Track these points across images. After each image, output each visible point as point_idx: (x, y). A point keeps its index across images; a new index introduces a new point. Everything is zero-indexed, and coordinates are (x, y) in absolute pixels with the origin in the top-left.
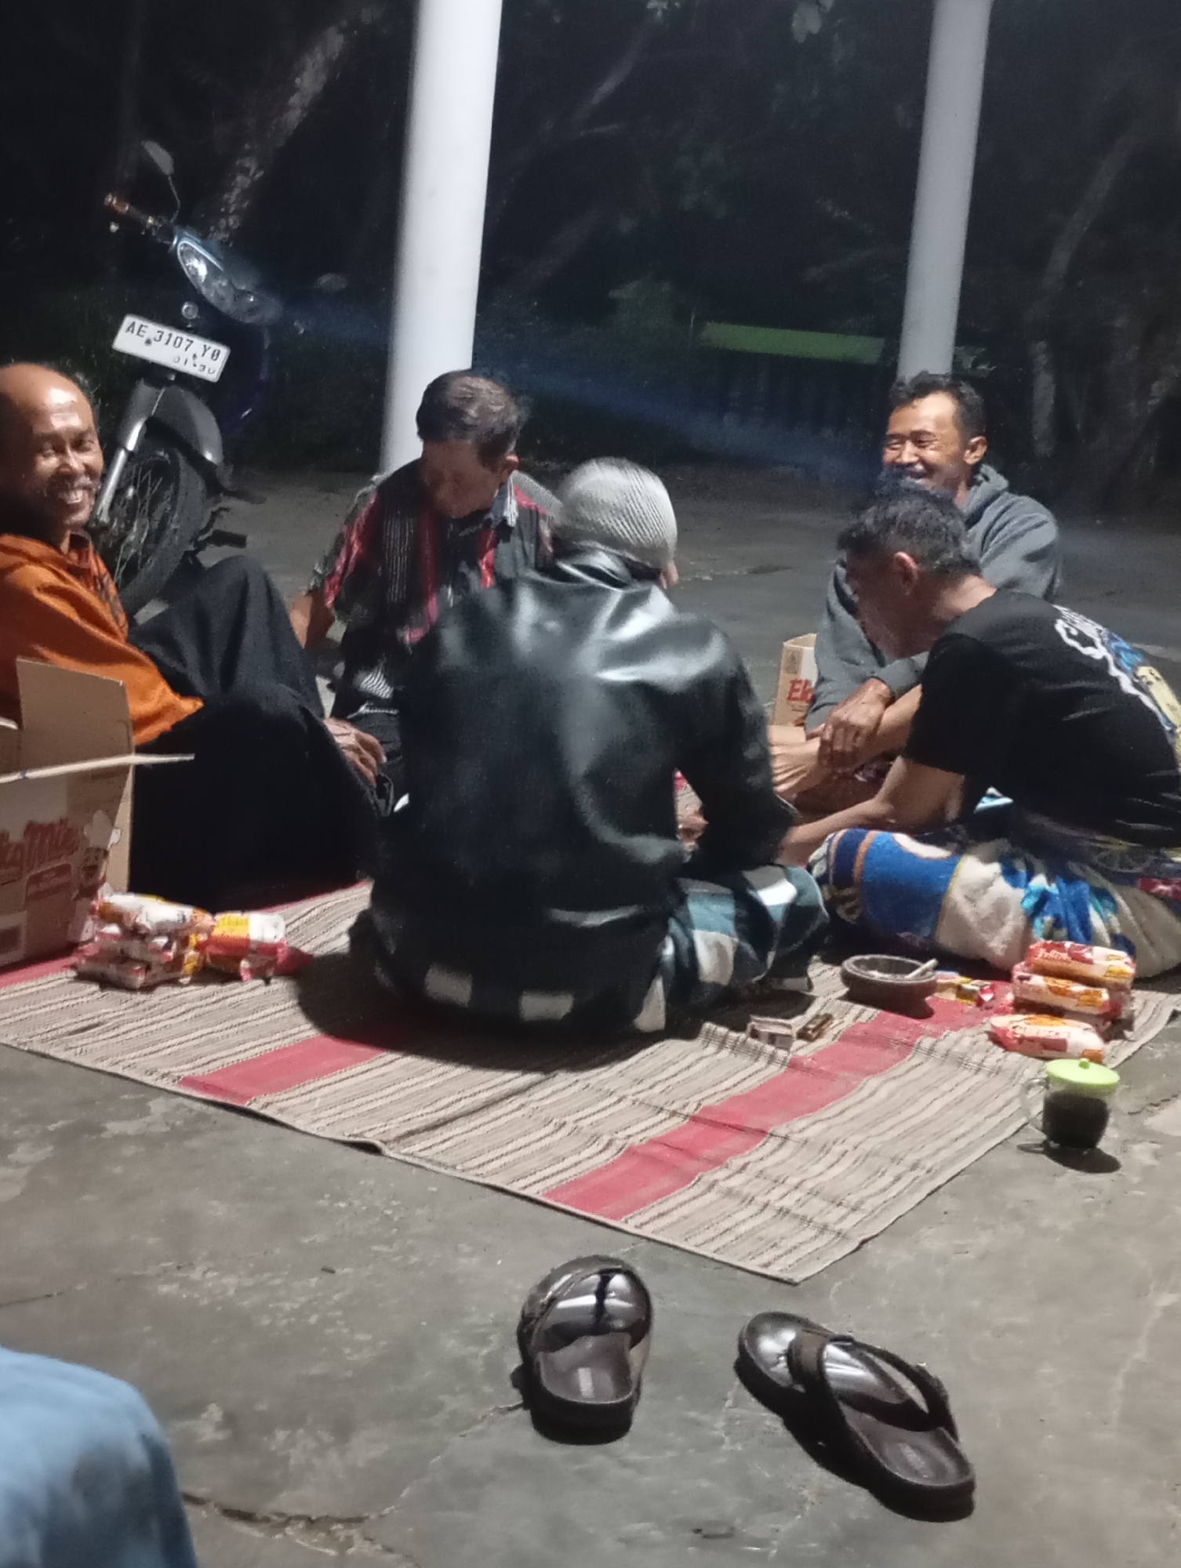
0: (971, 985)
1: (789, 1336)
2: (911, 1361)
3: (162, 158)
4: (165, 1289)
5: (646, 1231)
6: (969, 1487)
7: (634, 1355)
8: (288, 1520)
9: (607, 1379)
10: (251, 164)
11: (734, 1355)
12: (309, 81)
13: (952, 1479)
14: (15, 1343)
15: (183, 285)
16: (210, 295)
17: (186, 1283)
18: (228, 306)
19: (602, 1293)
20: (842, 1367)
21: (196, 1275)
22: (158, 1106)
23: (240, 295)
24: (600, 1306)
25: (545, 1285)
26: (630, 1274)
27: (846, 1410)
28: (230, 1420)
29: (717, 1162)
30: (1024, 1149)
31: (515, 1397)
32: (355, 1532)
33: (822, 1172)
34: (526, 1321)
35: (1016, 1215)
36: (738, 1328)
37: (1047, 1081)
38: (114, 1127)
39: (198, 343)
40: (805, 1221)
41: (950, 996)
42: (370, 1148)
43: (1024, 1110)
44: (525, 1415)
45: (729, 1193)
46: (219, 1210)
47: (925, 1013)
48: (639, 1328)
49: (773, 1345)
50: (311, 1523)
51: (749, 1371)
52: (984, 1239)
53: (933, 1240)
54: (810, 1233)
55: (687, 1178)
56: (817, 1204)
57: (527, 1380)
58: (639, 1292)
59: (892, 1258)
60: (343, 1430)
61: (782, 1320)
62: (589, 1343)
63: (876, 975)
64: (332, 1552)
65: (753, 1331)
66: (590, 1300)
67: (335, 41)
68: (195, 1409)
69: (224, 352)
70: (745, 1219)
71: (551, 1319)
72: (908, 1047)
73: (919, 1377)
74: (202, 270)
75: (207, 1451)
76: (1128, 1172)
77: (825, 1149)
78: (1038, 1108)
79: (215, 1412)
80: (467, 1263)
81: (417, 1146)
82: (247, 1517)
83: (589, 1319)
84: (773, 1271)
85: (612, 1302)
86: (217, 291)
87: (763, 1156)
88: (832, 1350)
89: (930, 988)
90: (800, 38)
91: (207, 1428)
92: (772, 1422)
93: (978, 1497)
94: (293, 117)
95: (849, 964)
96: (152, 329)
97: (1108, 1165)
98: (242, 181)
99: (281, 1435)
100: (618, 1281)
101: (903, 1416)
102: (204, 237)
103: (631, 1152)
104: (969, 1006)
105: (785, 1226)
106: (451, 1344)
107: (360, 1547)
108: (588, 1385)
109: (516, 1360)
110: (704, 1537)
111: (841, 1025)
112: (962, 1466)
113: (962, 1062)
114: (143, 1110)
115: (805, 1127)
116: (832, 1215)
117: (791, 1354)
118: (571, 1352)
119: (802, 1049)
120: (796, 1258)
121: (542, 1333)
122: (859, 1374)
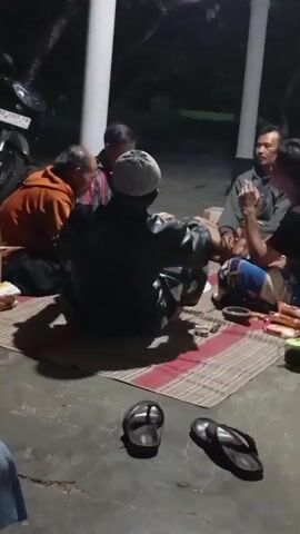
0: (263, 316)
1: (206, 425)
2: (244, 432)
3: (9, 59)
4: (14, 412)
5: (163, 393)
6: (262, 471)
7: (158, 431)
8: (52, 483)
9: (150, 438)
10: (38, 61)
11: (190, 431)
12: (55, 34)
13: (256, 468)
15: (17, 100)
16: (25, 102)
17: (20, 410)
18: (30, 105)
19: (148, 412)
20: (222, 434)
21: (23, 407)
23: (34, 102)
24: (148, 416)
25: (131, 409)
26: (157, 406)
27: (225, 449)
28: (34, 452)
29: (184, 371)
30: (279, 366)
31: (122, 444)
32: (72, 486)
33: (218, 374)
34: (125, 423)
35: (276, 386)
36: (192, 422)
37: (287, 345)
39: (22, 117)
40: (212, 389)
41: (256, 319)
43: (279, 354)
44: (125, 450)
45: (188, 381)
46: (30, 387)
47: (248, 325)
48: (160, 422)
49: (201, 428)
50: (59, 483)
51: (194, 435)
52: (266, 394)
53: (251, 395)
54: (213, 393)
55: (175, 376)
56: (215, 384)
57: (125, 439)
58: (160, 412)
59: (239, 400)
60: (69, 455)
61: (204, 420)
62: (145, 427)
63: (233, 313)
64: (65, 493)
65: (195, 423)
66: (145, 414)
67: (64, 22)
68: (24, 449)
69: (30, 120)
70: (194, 388)
71: (133, 421)
72: (243, 335)
73: (247, 437)
74: (23, 94)
75: (27, 461)
77: (217, 367)
78: (283, 354)
79: (29, 450)
80: (107, 403)
82: (39, 482)
83: (144, 420)
84: (201, 405)
85: (152, 415)
86: (27, 101)
88: (220, 429)
89: (250, 317)
90: (209, 19)
91: (27, 454)
92: (201, 451)
93: (264, 473)
94: (51, 45)
95: (225, 310)
96: (7, 113)
98: (35, 65)
99: (50, 457)
100: (154, 408)
101: (241, 449)
102: (23, 83)
104: (262, 322)
105: (205, 391)
106: (102, 428)
107: (74, 490)
108: (144, 440)
109: (122, 433)
110: (179, 485)
111: (223, 328)
112: (260, 464)
113: (260, 339)
114: (7, 357)
115: (211, 360)
116: (220, 387)
117: (207, 430)
118: (139, 430)
119: (211, 336)
120: (209, 400)
121: (130, 424)
122: (228, 436)
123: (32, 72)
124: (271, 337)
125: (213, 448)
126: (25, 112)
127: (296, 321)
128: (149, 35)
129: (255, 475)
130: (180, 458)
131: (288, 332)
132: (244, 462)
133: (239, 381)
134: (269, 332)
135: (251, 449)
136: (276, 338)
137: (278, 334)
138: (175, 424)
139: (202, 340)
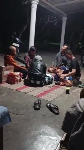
3: (15, 33)
4: (13, 101)
5: (41, 98)
9: (39, 107)
12: (25, 28)
13: (58, 112)
14: (1, 106)
15: (17, 41)
17: (15, 101)
19: (39, 102)
20: (52, 106)
22: (14, 91)
25: (35, 101)
27: (52, 109)
28: (17, 109)
29: (46, 94)
30: (65, 93)
33: (52, 95)
34: (34, 103)
35: (63, 97)
36: (46, 103)
37: (66, 89)
38: (11, 92)
39: (18, 45)
42: (26, 93)
44: (34, 109)
46: (17, 97)
48: (41, 104)
49: (48, 105)
50: (21, 115)
51: (47, 106)
52: (62, 98)
53: (59, 98)
55: (44, 95)
56: (52, 97)
57: (34, 107)
58: (41, 102)
59: (56, 99)
60: (23, 109)
62: (38, 105)
64: (22, 117)
65: (47, 104)
67: (26, 26)
68: (15, 108)
70: (47, 97)
72: (58, 87)
73: (57, 106)
76: (71, 94)
78: (65, 91)
79: (16, 109)
80: (31, 100)
81: (29, 93)
82: (17, 115)
84: (48, 101)
86: (19, 41)
87: (49, 94)
90: (55, 25)
91: (15, 110)
92: (48, 109)
94: (24, 30)
96: (15, 44)
97: (69, 94)
98: (21, 34)
99: (20, 110)
101: (56, 109)
102: (18, 38)
103: (41, 93)
106: (30, 105)
107: (24, 116)
108: (37, 107)
109: (33, 105)
110: (43, 115)
111: (54, 86)
112: (59, 111)
114: (13, 91)
115: (51, 92)
117: (49, 105)
118: (37, 105)
119: (52, 87)
120: (50, 100)
121: (35, 104)
122: (53, 106)
123: (20, 35)
125: (50, 108)
126: (18, 43)
128: (43, 28)
129: (58, 114)
130: (44, 110)
132: (56, 111)
133: (56, 96)
135: (57, 109)
138: (43, 104)
139: (50, 88)
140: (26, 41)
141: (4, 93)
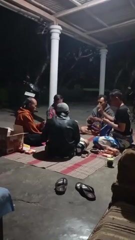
3: (29, 77)
5: (69, 175)
7: (65, 187)
8: (32, 203)
9: (63, 189)
10: (39, 76)
11: (75, 186)
12: (44, 69)
15: (31, 89)
19: (63, 181)
20: (84, 187)
22: (25, 165)
23: (36, 89)
25: (58, 180)
26: (66, 179)
27: (84, 191)
29: (76, 168)
30: (105, 166)
31: (54, 191)
32: (38, 203)
33: (86, 169)
34: (56, 184)
36: (76, 184)
37: (108, 160)
38: (21, 167)
39: (33, 94)
42: (44, 168)
45: (77, 171)
47: (98, 154)
48: (66, 184)
49: (78, 185)
50: (35, 203)
51: (76, 188)
54: (84, 175)
55: (73, 170)
57: (55, 189)
58: (66, 181)
59: (92, 177)
60: (38, 195)
61: (79, 183)
62: (61, 186)
63: (93, 150)
64: (36, 205)
68: (25, 193)
69: (35, 95)
70: (78, 174)
72: (96, 157)
73: (91, 188)
74: (33, 87)
79: (27, 193)
80: (52, 179)
81: (49, 168)
82: (29, 202)
83: (62, 184)
84: (80, 178)
86: (34, 89)
87: (80, 168)
89: (98, 151)
91: (26, 195)
92: (78, 192)
93: (96, 198)
94: (42, 72)
96: (28, 93)
97: (113, 167)
98: (38, 78)
99: (33, 195)
101: (90, 191)
102: (33, 84)
103: (68, 168)
105: (82, 174)
106: (49, 186)
107: (39, 205)
108: (61, 190)
109: (55, 187)
110: (70, 203)
111: (90, 155)
112: (95, 196)
113: (100, 158)
114: (23, 166)
115: (85, 165)
116: (86, 173)
117: (80, 186)
119: (86, 157)
120: (83, 177)
121: (58, 185)
122: (86, 187)
123: (37, 80)
124: (104, 157)
125: (81, 191)
126: (34, 92)
127: (112, 152)
129: (93, 199)
130: (72, 194)
131: (109, 156)
132: (90, 195)
133: (92, 171)
134: (104, 156)
135: (92, 192)
136: (106, 158)
137: (106, 156)
138: (71, 185)
139: (83, 159)
140: (45, 87)
141: (9, 170)
